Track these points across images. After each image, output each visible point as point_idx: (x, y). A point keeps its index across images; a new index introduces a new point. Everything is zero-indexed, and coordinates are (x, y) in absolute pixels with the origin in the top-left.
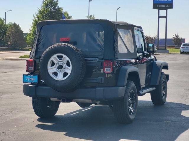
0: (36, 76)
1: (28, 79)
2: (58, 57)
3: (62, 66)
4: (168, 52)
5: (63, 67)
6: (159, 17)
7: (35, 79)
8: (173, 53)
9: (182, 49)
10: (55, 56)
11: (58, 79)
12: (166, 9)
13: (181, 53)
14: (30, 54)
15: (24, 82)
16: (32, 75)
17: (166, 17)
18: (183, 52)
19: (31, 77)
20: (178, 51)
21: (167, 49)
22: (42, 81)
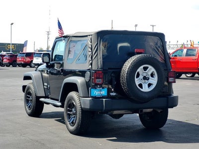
16: (101, 88)
22: (112, 94)
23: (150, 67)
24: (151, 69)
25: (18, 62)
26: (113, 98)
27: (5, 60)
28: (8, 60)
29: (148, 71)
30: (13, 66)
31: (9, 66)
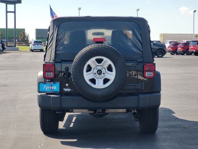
0: (58, 84)
1: (47, 88)
2: (97, 60)
3: (101, 71)
4: (17, 50)
5: (103, 73)
6: (7, 12)
7: (56, 87)
8: (23, 50)
9: (33, 46)
10: (94, 59)
11: (97, 86)
12: (14, 3)
13: (32, 51)
14: (45, 56)
15: (39, 92)
16: (52, 83)
17: (15, 12)
18: (35, 49)
19: (50, 85)
20: (27, 48)
21: (17, 46)
22: (66, 90)
23: (105, 59)
24: (107, 62)
25: (190, 50)
26: (67, 94)
27: (179, 48)
28: (182, 48)
29: (104, 64)
30: (187, 55)
31: (183, 54)
